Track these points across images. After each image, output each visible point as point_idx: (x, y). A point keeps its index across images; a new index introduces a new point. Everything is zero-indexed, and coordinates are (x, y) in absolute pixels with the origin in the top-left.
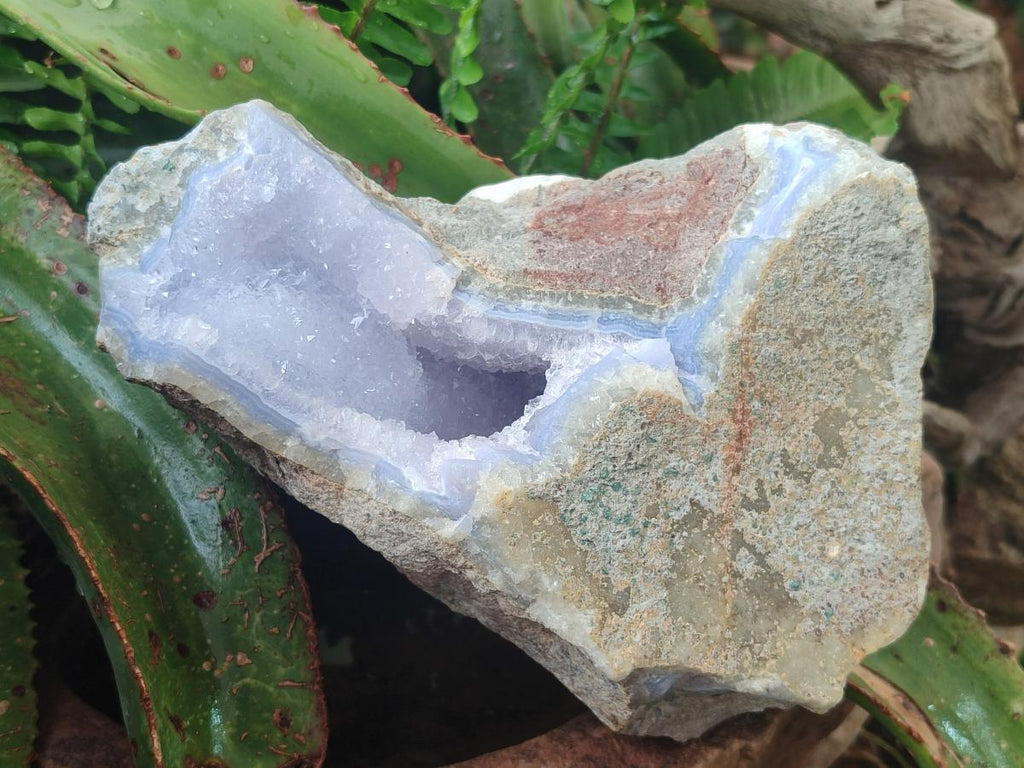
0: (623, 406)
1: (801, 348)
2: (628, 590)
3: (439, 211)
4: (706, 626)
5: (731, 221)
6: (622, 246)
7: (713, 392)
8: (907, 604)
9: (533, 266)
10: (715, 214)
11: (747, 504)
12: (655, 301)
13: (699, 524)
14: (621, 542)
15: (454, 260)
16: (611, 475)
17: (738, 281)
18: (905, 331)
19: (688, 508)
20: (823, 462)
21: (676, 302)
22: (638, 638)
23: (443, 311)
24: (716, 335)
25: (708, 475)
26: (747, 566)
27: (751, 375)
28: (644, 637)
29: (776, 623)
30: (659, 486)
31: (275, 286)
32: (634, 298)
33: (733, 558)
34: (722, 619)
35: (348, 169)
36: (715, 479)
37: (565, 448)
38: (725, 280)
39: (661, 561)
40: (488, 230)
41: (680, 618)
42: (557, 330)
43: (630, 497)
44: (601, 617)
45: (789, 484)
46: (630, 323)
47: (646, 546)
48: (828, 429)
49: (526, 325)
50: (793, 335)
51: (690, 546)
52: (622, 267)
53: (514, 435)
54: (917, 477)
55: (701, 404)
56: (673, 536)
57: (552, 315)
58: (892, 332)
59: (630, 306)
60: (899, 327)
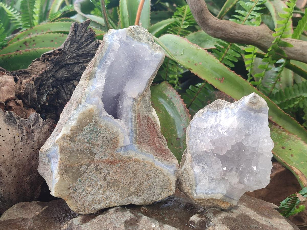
0: (115, 134)
1: (133, 173)
2: (75, 141)
3: (149, 97)
4: (69, 160)
5: (157, 157)
6: (148, 134)
7: (120, 154)
8: (78, 209)
9: (141, 115)
10: (158, 154)
11: (97, 166)
12: (137, 141)
13: (91, 155)
14: (85, 138)
15: (139, 99)
16: (99, 133)
17: (145, 157)
18: (139, 198)
19: (95, 152)
20: (108, 183)
21: (138, 146)
22: (65, 145)
23: (129, 96)
24: (132, 154)
25: (102, 156)
26: (83, 168)
27: (125, 163)
28: (65, 146)
29: (71, 177)
30: (98, 145)
31: (128, 61)
32: (137, 137)
33: (85, 165)
34: (71, 164)
35: (154, 75)
36: (102, 158)
37: (104, 123)
38: (144, 154)
39: (82, 148)
40: (147, 108)
41: (70, 154)
42: (128, 120)
43: (95, 138)
44: (69, 135)
45: (102, 175)
46: (132, 136)
47: (85, 144)
48: (116, 183)
49: (128, 114)
50: (135, 171)
51: (86, 154)
52: (143, 134)
53: (105, 113)
54: (107, 206)
55: (118, 152)
56: (88, 150)
57: (131, 119)
58: (139, 195)
59: (136, 136)
60: (140, 196)
